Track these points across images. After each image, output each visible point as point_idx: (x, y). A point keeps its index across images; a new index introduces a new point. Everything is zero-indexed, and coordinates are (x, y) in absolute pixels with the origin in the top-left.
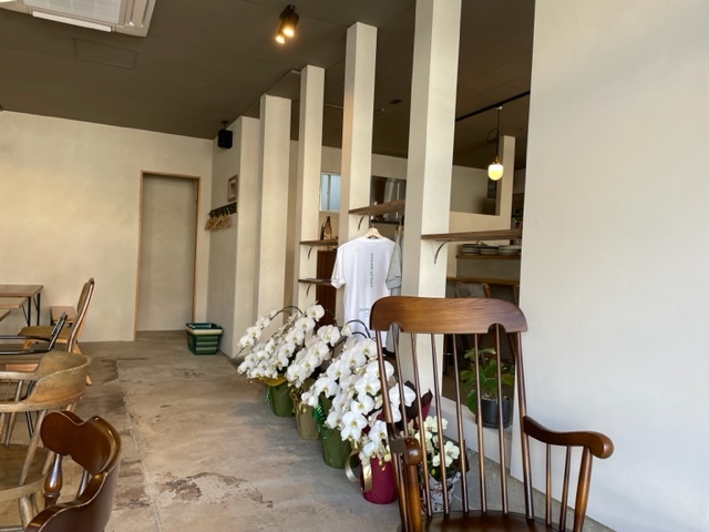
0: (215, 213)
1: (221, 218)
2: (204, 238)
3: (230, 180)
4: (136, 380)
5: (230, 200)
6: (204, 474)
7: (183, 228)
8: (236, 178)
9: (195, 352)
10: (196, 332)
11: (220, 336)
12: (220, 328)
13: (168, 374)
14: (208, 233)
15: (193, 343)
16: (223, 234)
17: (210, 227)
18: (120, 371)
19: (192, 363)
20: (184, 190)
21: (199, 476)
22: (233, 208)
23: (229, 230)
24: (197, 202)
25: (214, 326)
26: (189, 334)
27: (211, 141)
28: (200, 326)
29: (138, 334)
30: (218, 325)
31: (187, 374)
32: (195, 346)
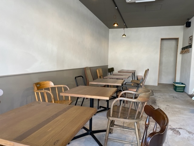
0: (183, 49)
1: (186, 50)
2: (179, 56)
3: (190, 37)
4: (159, 97)
5: (189, 44)
6: (181, 129)
7: (172, 54)
8: (192, 36)
9: (176, 91)
10: (177, 85)
11: (184, 87)
12: (185, 84)
13: (168, 96)
14: (181, 55)
15: (175, 88)
16: (186, 55)
17: (182, 53)
18: (154, 94)
19: (175, 94)
20: (174, 42)
21: (180, 128)
22: (190, 46)
23: (189, 54)
24: (177, 45)
25: (182, 84)
26: (174, 85)
27: (183, 26)
28: (178, 83)
29: (159, 84)
30: (184, 83)
31: (174, 97)
32: (176, 89)
